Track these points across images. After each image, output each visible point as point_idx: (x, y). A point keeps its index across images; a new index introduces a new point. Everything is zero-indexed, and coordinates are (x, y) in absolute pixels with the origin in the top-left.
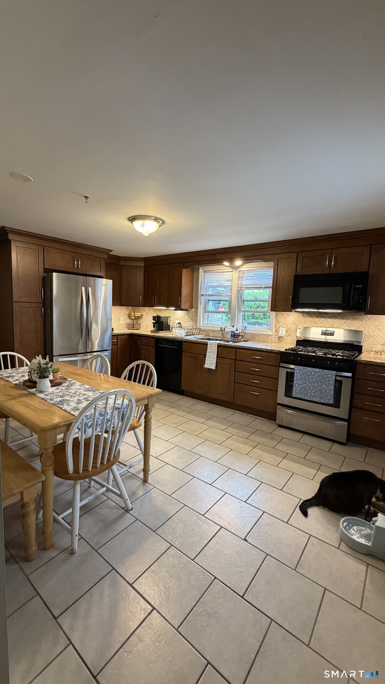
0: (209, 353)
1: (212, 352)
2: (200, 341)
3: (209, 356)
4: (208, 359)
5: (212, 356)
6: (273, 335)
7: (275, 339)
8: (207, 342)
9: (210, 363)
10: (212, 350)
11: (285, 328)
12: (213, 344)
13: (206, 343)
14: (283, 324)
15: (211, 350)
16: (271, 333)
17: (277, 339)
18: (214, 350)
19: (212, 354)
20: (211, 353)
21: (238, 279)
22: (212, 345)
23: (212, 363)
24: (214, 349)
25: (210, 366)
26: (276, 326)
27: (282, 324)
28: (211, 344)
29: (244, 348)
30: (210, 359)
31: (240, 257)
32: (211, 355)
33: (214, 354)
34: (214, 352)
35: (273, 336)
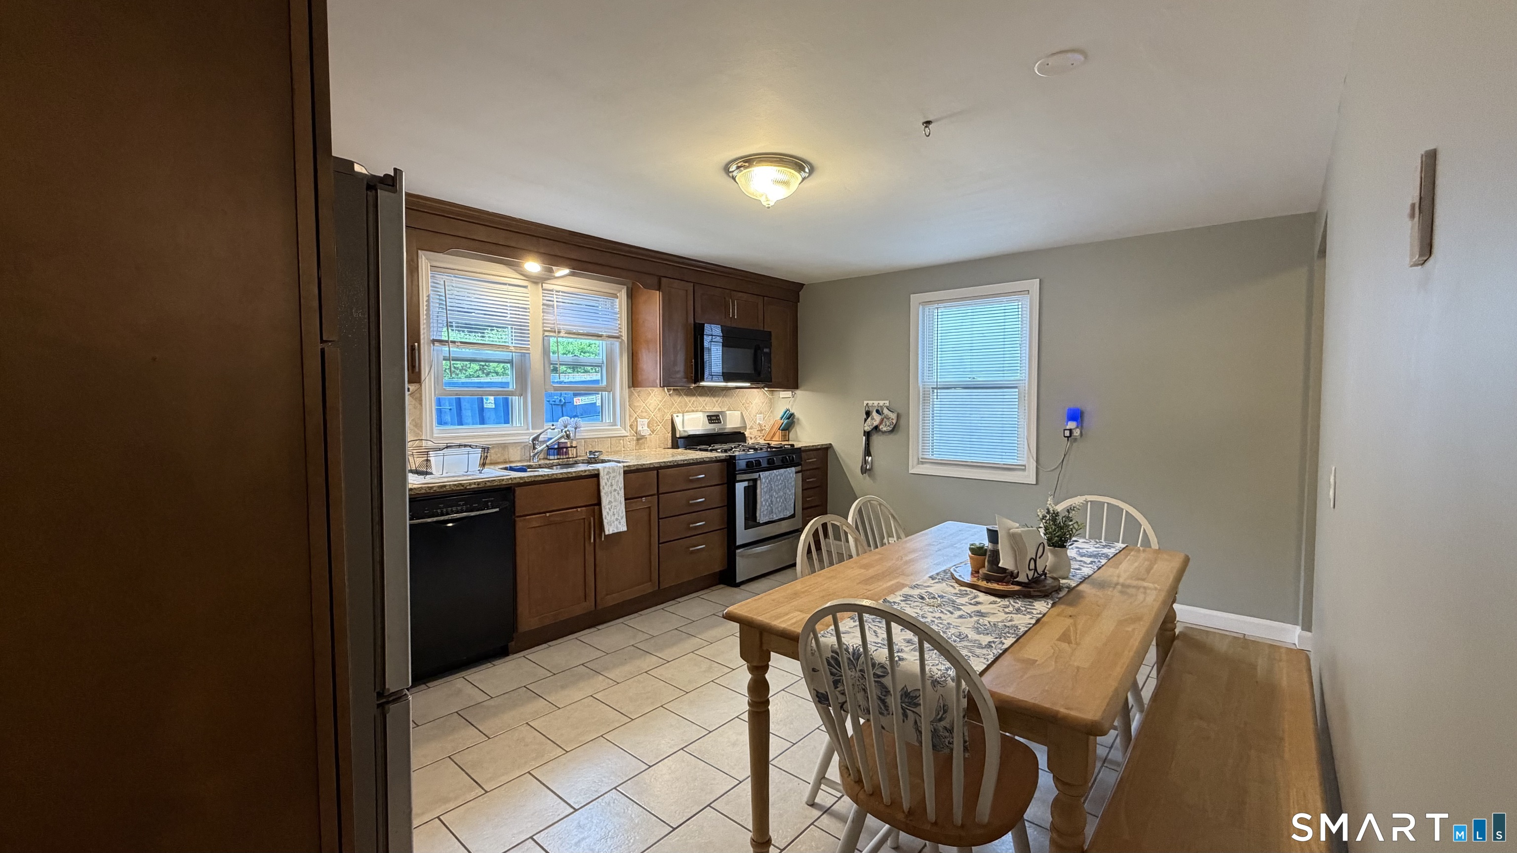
0: (608, 496)
1: (615, 490)
2: (575, 472)
3: (610, 502)
4: (608, 510)
5: (615, 501)
6: (627, 436)
7: (632, 442)
8: (598, 470)
9: (617, 519)
10: (614, 487)
11: (646, 420)
12: (614, 471)
13: (593, 472)
14: (642, 411)
15: (610, 488)
16: (624, 432)
17: (635, 442)
18: (617, 485)
19: (615, 496)
20: (613, 493)
21: (543, 309)
22: (612, 475)
23: (620, 518)
24: (618, 481)
25: (617, 528)
26: (630, 416)
27: (640, 411)
28: (608, 473)
29: (676, 464)
30: (614, 509)
31: (537, 252)
32: (613, 501)
33: (618, 494)
34: (618, 489)
35: (627, 438)
